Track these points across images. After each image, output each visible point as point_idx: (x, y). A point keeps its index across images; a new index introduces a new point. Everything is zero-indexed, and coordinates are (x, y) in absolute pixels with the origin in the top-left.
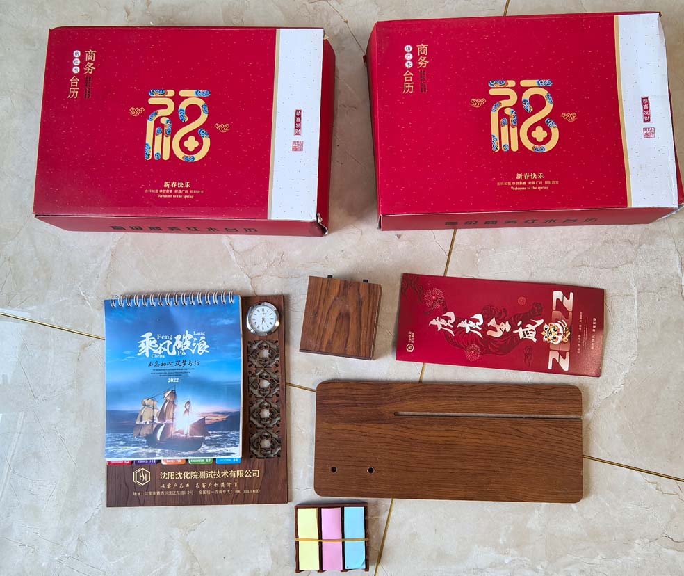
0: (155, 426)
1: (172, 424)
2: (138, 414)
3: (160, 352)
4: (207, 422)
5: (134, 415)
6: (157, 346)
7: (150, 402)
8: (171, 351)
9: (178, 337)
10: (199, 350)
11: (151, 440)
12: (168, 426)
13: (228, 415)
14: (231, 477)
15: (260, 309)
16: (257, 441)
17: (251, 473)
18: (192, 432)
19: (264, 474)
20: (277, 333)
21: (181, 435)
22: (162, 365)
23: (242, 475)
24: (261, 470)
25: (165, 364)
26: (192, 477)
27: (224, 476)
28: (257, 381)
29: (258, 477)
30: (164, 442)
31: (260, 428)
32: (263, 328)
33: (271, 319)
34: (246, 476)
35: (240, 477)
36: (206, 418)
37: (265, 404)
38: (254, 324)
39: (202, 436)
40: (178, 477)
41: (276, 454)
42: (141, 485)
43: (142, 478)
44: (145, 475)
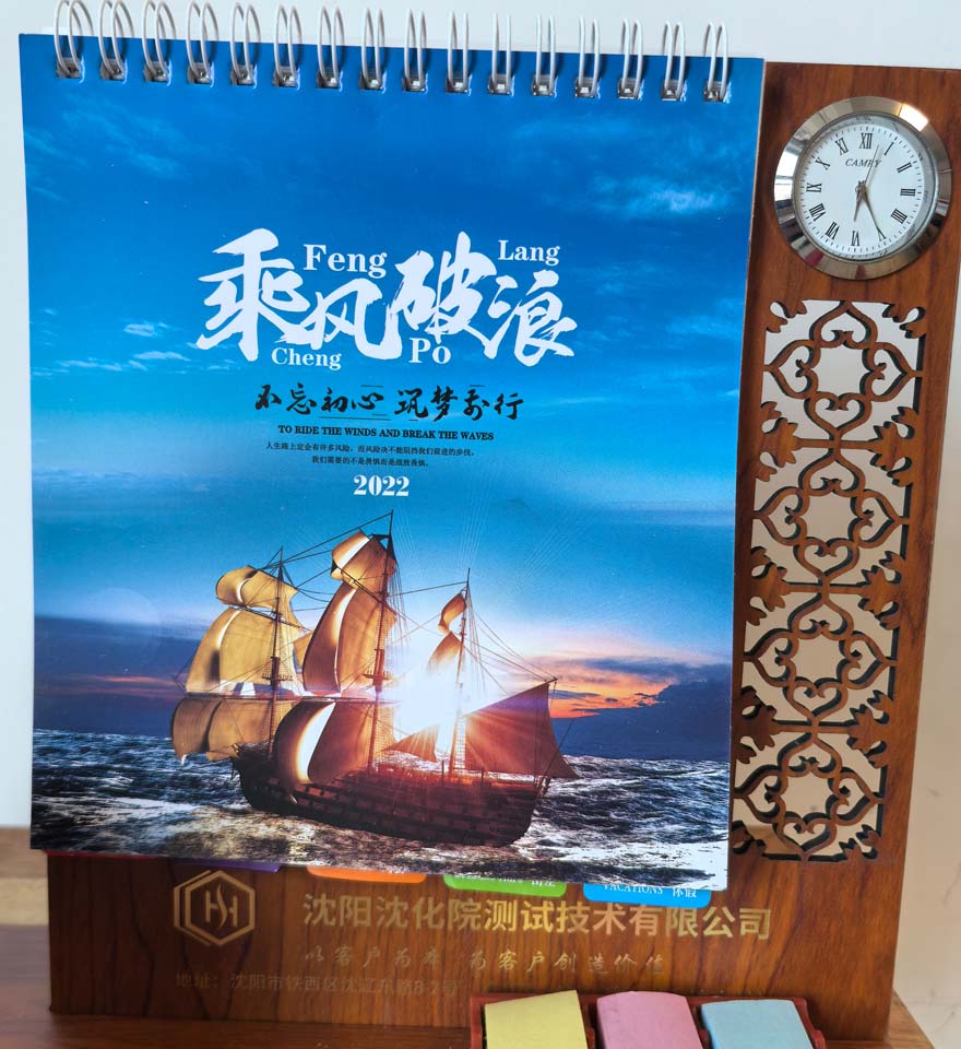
2: (197, 643)
4: (557, 708)
6: (299, 304)
7: (259, 588)
10: (524, 337)
13: (671, 681)
14: (637, 933)
15: (852, 135)
16: (771, 780)
17: (732, 919)
18: (481, 752)
19: (793, 930)
20: (923, 267)
21: (421, 763)
22: (327, 407)
23: (691, 928)
24: (779, 909)
25: (343, 404)
26: (455, 925)
27: (605, 926)
28: (791, 501)
29: (764, 937)
30: (331, 789)
31: (789, 725)
32: (856, 238)
33: (905, 192)
34: (708, 932)
35: (682, 933)
36: (551, 687)
37: (822, 613)
38: (813, 212)
39: (531, 778)
40: (387, 918)
41: (852, 840)
42: (214, 945)
43: (216, 914)
44: (228, 904)
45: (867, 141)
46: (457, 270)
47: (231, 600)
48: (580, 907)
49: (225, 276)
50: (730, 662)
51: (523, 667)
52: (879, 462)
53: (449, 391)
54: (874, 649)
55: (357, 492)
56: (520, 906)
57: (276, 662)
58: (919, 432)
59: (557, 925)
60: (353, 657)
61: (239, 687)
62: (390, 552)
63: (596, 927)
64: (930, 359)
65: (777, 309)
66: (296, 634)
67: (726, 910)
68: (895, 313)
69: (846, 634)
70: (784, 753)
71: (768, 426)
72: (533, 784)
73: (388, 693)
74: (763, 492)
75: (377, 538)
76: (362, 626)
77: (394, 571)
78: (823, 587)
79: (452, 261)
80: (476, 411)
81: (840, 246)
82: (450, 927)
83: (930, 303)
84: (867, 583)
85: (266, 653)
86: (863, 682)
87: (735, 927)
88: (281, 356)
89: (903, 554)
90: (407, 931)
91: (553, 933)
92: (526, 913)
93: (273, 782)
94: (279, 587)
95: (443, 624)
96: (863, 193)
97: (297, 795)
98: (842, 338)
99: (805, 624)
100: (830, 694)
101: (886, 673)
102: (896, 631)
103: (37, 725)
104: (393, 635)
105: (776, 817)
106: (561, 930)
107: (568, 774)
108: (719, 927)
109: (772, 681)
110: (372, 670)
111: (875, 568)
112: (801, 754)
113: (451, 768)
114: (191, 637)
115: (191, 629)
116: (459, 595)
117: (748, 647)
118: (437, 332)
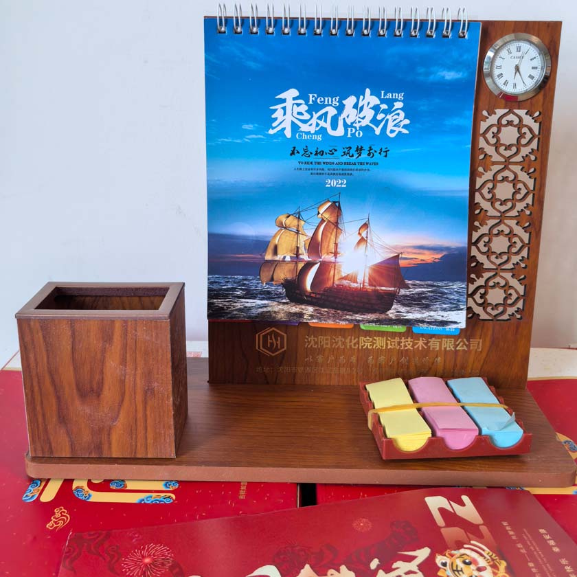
0: (301, 265)
1: (335, 263)
2: (269, 242)
4: (402, 263)
5: (261, 245)
6: (307, 116)
7: (291, 222)
11: (293, 290)
12: (324, 267)
13: (444, 253)
14: (431, 349)
15: (513, 47)
16: (482, 291)
17: (467, 343)
18: (375, 280)
19: (490, 347)
20: (540, 97)
21: (352, 284)
22: (316, 154)
23: (451, 347)
24: (485, 340)
25: (322, 153)
26: (362, 346)
27: (418, 347)
28: (490, 185)
29: (480, 350)
30: (319, 294)
31: (489, 270)
32: (515, 86)
33: (533, 68)
34: (458, 348)
35: (448, 349)
36: (400, 256)
37: (502, 227)
38: (498, 76)
39: (393, 289)
40: (336, 345)
41: (513, 314)
42: (271, 356)
43: (272, 344)
44: (277, 340)
45: (519, 49)
46: (365, 102)
47: (282, 226)
48: (409, 339)
49: (279, 107)
50: (466, 246)
51: (390, 249)
52: (524, 169)
53: (362, 147)
54: (522, 241)
55: (327, 186)
56: (387, 340)
57: (298, 248)
58: (539, 159)
59: (401, 346)
60: (326, 247)
61: (284, 257)
62: (339, 208)
63: (415, 347)
64: (543, 130)
65: (485, 113)
66: (305, 238)
67: (465, 340)
68: (529, 113)
69: (511, 235)
70: (487, 281)
71: (481, 157)
72: (394, 291)
73: (339, 259)
74: (479, 182)
75: (335, 202)
76: (329, 235)
77: (341, 215)
78: (502, 217)
79: (363, 99)
80: (372, 154)
81: (509, 89)
82: (360, 347)
83: (543, 109)
84: (519, 216)
85: (294, 245)
86: (517, 253)
87: (468, 346)
88: (300, 136)
89: (533, 205)
90: (344, 349)
91: (399, 350)
92: (389, 342)
93: (297, 291)
94: (298, 221)
95: (359, 234)
96: (517, 69)
97: (306, 296)
98: (510, 123)
99: (495, 231)
100: (505, 258)
101: (526, 249)
102: (530, 233)
103: (209, 273)
104: (341, 238)
105: (484, 305)
106: (402, 348)
107: (407, 287)
108: (462, 346)
109: (482, 253)
110: (333, 251)
111: (522, 210)
112: (493, 281)
113: (363, 286)
114: (267, 239)
115: (266, 237)
116: (365, 223)
117: (473, 241)
118: (357, 125)
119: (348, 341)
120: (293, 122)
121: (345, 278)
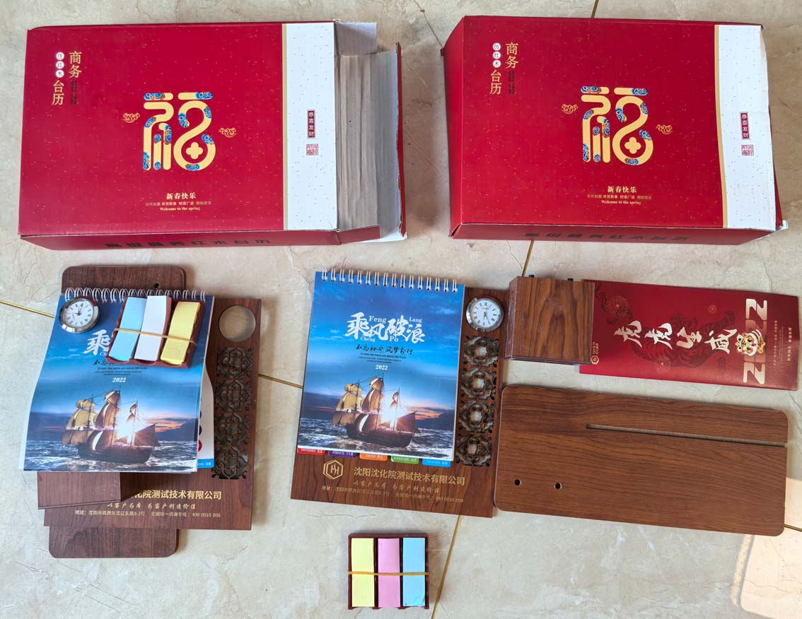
0: (357, 415)
1: (378, 415)
2: (339, 400)
3: (370, 335)
4: (417, 417)
5: (335, 401)
6: (367, 328)
7: (354, 388)
8: (383, 335)
9: (392, 321)
10: (414, 337)
11: (352, 431)
12: (371, 417)
13: (442, 413)
15: (482, 302)
18: (400, 426)
19: (470, 483)
20: (498, 330)
21: (387, 428)
22: (371, 350)
23: (446, 481)
24: (466, 478)
25: (375, 349)
27: (425, 480)
29: (463, 485)
30: (367, 433)
32: (484, 324)
33: (494, 315)
34: (449, 483)
35: (443, 482)
36: (416, 413)
37: (477, 406)
38: (474, 318)
40: (374, 475)
41: (484, 462)
42: (332, 479)
43: (333, 471)
45: (486, 304)
46: (400, 323)
47: (347, 391)
49: (352, 321)
51: (410, 408)
53: (397, 348)
55: (376, 368)
57: (356, 405)
60: (373, 405)
61: (348, 410)
62: (382, 382)
63: (423, 480)
66: (361, 399)
67: (454, 477)
69: (482, 411)
72: (411, 434)
73: (380, 413)
75: (380, 379)
76: (376, 398)
77: (383, 386)
78: (477, 400)
79: (400, 321)
80: (403, 352)
82: (388, 478)
83: (500, 338)
84: (487, 399)
85: (354, 403)
87: (456, 482)
88: (363, 338)
90: (378, 478)
91: (413, 480)
94: (358, 388)
95: (393, 398)
96: (485, 315)
97: (359, 435)
104: (382, 400)
105: (466, 455)
109: (465, 421)
110: (377, 408)
113: (393, 430)
115: (337, 397)
116: (397, 392)
118: (396, 335)
119: (381, 472)
120: (359, 331)
121: (383, 425)
